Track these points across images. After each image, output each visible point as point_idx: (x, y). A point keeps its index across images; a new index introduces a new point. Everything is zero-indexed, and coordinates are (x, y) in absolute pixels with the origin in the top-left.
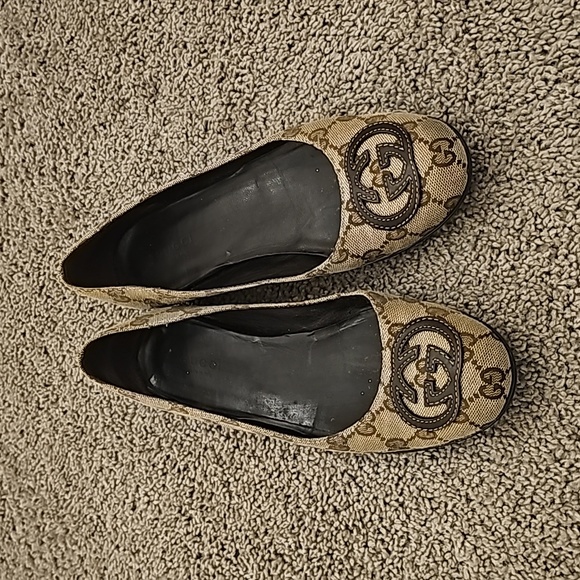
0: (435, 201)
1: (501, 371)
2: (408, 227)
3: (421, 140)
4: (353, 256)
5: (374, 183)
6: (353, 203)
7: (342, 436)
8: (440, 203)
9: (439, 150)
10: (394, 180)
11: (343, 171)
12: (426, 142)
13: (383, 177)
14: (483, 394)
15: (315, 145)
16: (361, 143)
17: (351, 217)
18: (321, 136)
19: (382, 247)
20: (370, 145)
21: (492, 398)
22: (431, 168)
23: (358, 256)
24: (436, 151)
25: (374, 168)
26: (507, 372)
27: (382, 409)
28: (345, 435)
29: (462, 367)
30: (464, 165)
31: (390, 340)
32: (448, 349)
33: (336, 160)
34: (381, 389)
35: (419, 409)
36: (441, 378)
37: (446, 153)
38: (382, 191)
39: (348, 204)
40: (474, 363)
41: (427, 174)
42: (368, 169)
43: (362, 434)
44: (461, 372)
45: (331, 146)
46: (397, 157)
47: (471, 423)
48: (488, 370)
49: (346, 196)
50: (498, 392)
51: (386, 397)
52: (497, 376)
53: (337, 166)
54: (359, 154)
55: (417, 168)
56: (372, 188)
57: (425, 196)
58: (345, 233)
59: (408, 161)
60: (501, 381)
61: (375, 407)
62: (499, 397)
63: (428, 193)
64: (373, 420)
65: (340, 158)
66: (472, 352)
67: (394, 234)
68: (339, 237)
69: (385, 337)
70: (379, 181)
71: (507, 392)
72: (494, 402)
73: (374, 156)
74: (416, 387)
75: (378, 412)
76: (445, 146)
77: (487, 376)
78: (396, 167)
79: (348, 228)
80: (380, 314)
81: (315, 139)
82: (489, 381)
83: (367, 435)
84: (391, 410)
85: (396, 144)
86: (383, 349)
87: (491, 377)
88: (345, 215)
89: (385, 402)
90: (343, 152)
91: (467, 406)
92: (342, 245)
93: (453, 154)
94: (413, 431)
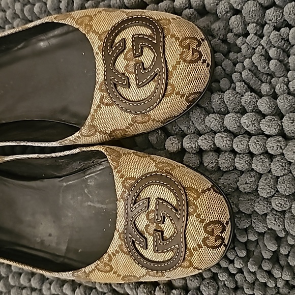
0: (178, 93)
1: (221, 223)
2: (151, 113)
3: (173, 36)
4: (101, 132)
5: (126, 70)
6: (106, 85)
7: (85, 272)
8: (183, 96)
9: (188, 47)
10: (144, 69)
11: (100, 55)
12: (177, 39)
13: (135, 65)
14: (205, 244)
15: (81, 29)
16: (120, 32)
17: (102, 97)
18: (87, 22)
19: (127, 128)
20: (128, 34)
21: (213, 248)
22: (179, 63)
23: (105, 133)
24: (185, 47)
25: (128, 56)
26: (227, 223)
27: (117, 252)
28: (87, 271)
29: (187, 220)
30: (208, 65)
31: (124, 192)
32: (175, 203)
33: (96, 43)
34: (116, 235)
35: (149, 254)
36: (168, 229)
37: (194, 51)
38: (132, 78)
39: (101, 85)
40: (198, 216)
41: (174, 68)
42: (122, 55)
43: (102, 271)
44: (186, 224)
45: (94, 32)
46: (150, 48)
47: (194, 268)
48: (211, 223)
49: (100, 78)
50: (219, 242)
51: (120, 242)
52: (218, 229)
53: (96, 50)
54: (117, 41)
55: (166, 61)
56: (124, 74)
57: (169, 88)
58: (96, 111)
59: (159, 53)
60: (222, 233)
61: (111, 250)
62: (220, 246)
63: (173, 86)
64: (110, 260)
65: (100, 43)
66: (196, 207)
67: (139, 118)
68: (89, 113)
69: (119, 189)
70: (131, 69)
71: (226, 242)
72: (215, 251)
73: (129, 45)
74: (146, 235)
75: (114, 254)
76: (194, 44)
77: (209, 228)
78: (148, 57)
79: (99, 106)
80: (115, 168)
81: (81, 24)
82: (212, 233)
83: (106, 272)
84: (125, 253)
85: (150, 36)
86: (117, 200)
87: (213, 229)
88: (97, 95)
89: (120, 246)
90: (103, 37)
91: (192, 255)
92: (92, 121)
93: (200, 53)
94: (144, 271)
